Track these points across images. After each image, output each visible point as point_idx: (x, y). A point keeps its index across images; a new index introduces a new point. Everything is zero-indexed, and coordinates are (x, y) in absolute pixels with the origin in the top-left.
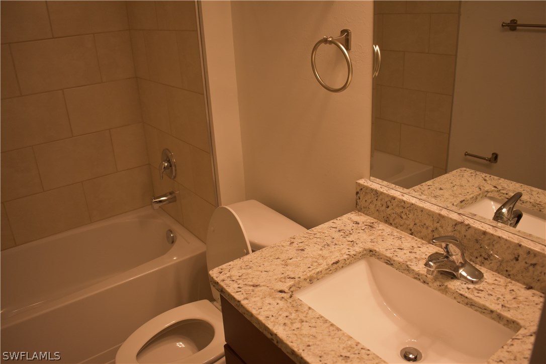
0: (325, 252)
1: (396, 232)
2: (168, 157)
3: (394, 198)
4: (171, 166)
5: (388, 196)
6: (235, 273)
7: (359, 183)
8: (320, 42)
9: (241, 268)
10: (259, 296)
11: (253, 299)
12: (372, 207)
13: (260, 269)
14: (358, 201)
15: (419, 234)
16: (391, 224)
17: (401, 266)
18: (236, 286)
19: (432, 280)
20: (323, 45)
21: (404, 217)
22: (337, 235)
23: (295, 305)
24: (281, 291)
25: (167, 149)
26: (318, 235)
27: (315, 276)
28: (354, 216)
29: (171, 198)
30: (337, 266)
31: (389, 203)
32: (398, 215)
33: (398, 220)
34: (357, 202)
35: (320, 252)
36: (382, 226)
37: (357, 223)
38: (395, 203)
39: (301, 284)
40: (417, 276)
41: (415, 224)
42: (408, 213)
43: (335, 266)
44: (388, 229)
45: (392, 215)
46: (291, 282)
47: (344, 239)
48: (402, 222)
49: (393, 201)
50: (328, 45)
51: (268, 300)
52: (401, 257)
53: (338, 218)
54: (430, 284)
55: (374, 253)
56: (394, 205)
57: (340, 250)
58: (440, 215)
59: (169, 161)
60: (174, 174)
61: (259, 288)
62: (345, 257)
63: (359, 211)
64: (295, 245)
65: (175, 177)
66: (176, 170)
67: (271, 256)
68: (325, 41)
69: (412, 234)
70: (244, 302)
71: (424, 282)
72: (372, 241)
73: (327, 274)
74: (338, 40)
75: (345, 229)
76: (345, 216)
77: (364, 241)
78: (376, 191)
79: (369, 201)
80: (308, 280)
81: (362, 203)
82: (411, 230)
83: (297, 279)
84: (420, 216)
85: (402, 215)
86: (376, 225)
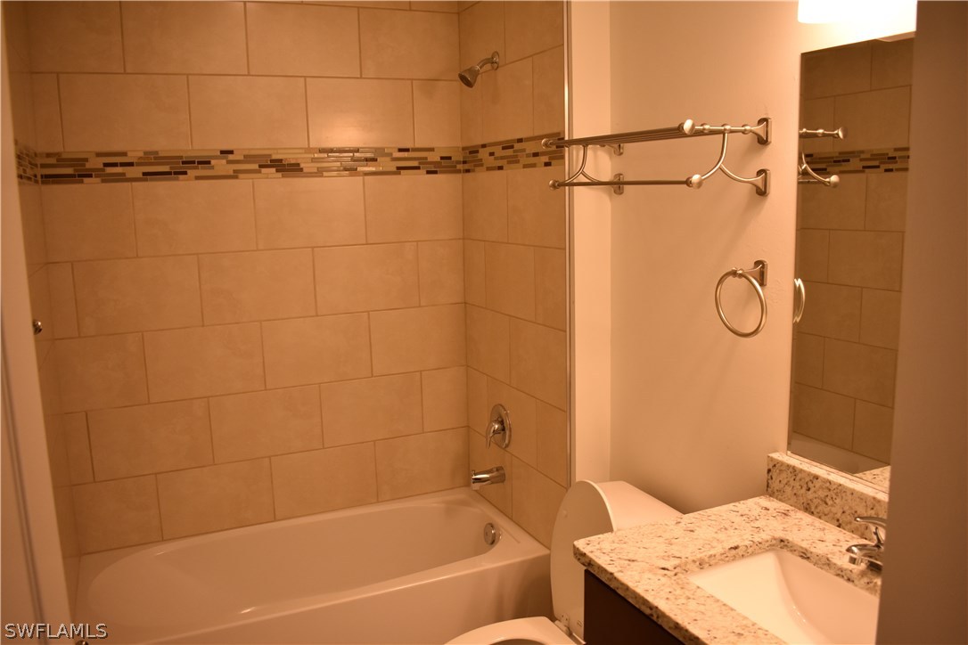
0: (721, 536)
1: (818, 523)
2: (500, 416)
3: (817, 477)
4: (504, 429)
5: (809, 474)
6: (607, 546)
7: (772, 458)
8: (728, 274)
9: (614, 542)
10: (636, 571)
11: (629, 573)
12: (788, 490)
13: (638, 545)
14: (770, 481)
15: (849, 526)
16: (813, 513)
17: (820, 559)
18: (608, 558)
19: (858, 575)
20: (731, 277)
21: (830, 502)
22: (738, 520)
23: (680, 582)
24: (664, 569)
25: (501, 405)
26: (713, 518)
27: (707, 560)
28: (763, 501)
29: (497, 477)
30: (736, 553)
31: (810, 484)
32: (822, 500)
33: (822, 508)
34: (768, 483)
35: (715, 535)
36: (801, 515)
37: (767, 509)
38: (818, 484)
39: (688, 566)
40: (840, 573)
41: (844, 512)
42: (834, 497)
43: (733, 552)
44: (807, 518)
45: (815, 500)
46: (677, 562)
47: (748, 525)
48: (826, 510)
49: (815, 481)
50: (737, 278)
51: (647, 575)
52: (820, 549)
53: (742, 502)
54: (856, 581)
55: (786, 543)
56: (817, 485)
57: (741, 536)
58: (874, 498)
59: (502, 423)
60: (507, 442)
61: (635, 563)
62: (747, 543)
63: (770, 496)
64: (682, 525)
65: (507, 446)
66: (510, 436)
67: (651, 533)
68: (734, 273)
69: (839, 526)
70: (618, 575)
71: (849, 580)
72: (784, 530)
73: (722, 560)
74: (751, 274)
75: (749, 513)
76: (751, 500)
77: (774, 528)
78: (794, 468)
79: (785, 481)
80: (698, 563)
81: (775, 485)
82: (838, 520)
83: (684, 560)
84: (849, 501)
85: (827, 500)
86: (792, 513)
